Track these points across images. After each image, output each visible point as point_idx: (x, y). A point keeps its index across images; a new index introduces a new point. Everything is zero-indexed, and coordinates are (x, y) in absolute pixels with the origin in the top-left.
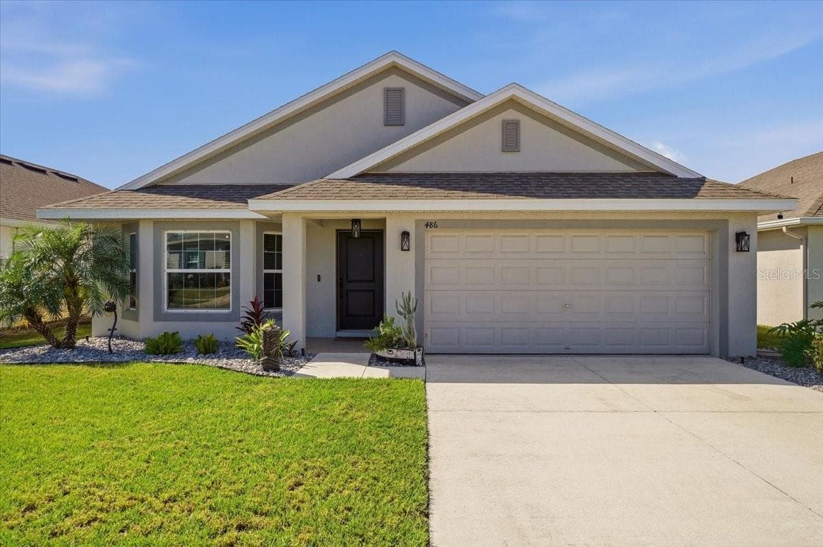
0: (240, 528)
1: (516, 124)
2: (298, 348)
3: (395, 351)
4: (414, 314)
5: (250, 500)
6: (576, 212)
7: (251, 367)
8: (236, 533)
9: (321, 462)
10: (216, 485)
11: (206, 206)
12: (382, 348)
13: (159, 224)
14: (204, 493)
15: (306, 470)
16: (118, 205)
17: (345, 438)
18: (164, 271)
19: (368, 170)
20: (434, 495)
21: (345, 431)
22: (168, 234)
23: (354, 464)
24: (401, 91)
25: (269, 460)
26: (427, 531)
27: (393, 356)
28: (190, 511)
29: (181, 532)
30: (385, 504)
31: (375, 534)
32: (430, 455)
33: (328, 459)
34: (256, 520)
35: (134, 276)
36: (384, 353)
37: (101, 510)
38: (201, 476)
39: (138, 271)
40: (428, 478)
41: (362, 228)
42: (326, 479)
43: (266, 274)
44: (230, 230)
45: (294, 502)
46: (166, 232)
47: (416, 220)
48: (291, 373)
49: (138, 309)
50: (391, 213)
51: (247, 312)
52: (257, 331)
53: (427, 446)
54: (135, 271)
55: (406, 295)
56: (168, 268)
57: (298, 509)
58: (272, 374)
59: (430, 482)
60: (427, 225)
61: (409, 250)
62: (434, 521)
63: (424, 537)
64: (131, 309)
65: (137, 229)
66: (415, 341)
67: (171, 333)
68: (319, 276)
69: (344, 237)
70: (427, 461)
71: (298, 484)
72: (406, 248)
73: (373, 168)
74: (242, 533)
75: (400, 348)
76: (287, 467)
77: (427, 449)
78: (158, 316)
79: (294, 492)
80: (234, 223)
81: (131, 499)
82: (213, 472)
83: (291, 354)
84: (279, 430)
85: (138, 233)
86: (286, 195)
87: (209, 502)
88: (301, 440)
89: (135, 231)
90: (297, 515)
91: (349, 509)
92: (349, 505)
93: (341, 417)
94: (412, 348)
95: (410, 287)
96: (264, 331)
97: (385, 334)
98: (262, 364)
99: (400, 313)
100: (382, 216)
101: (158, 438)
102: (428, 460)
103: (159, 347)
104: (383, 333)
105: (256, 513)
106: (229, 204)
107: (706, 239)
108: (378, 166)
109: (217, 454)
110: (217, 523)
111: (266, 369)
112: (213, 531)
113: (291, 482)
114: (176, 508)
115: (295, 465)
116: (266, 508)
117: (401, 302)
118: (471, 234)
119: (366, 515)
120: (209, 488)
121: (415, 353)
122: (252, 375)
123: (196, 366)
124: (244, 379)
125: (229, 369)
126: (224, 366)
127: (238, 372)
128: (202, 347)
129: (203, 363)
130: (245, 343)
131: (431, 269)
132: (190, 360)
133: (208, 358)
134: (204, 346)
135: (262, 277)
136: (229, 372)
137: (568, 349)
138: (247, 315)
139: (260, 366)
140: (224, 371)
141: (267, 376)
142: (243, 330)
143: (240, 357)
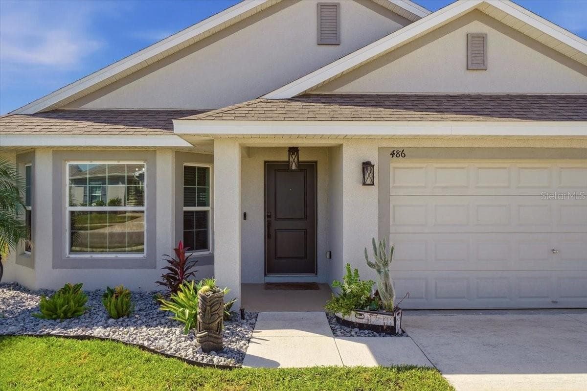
1: (481, 38)
2: (237, 308)
3: (367, 315)
7: (183, 345)
11: (116, 132)
12: (348, 310)
13: (60, 153)
16: (9, 130)
18: (66, 208)
19: (311, 89)
22: (69, 165)
24: (337, 6)
27: (364, 321)
35: (29, 214)
36: (352, 317)
39: (33, 208)
41: (301, 159)
43: (185, 212)
44: (145, 161)
46: (68, 163)
47: (379, 148)
49: (34, 255)
50: (349, 138)
51: (169, 261)
52: (187, 290)
54: (30, 208)
56: (71, 205)
58: (217, 359)
60: (392, 154)
61: (372, 185)
64: (27, 252)
65: (33, 160)
66: (393, 302)
67: (73, 285)
68: (244, 213)
69: (273, 170)
72: (369, 182)
73: (317, 87)
75: (373, 311)
78: (59, 262)
80: (149, 153)
83: (230, 317)
85: (34, 164)
86: (220, 115)
89: (30, 162)
94: (389, 312)
96: (203, 297)
97: (351, 292)
98: (200, 342)
99: (371, 265)
100: (337, 142)
103: (56, 309)
104: (348, 291)
106: (144, 129)
108: (324, 85)
111: (206, 350)
118: (439, 165)
121: (395, 318)
122: (190, 362)
123: (106, 344)
124: (179, 373)
125: (154, 352)
126: (146, 344)
127: (168, 356)
128: (113, 307)
129: (115, 336)
130: (172, 306)
131: (394, 206)
132: (98, 331)
133: (122, 325)
134: (116, 307)
135: (182, 218)
136: (155, 356)
137: (556, 302)
138: (169, 265)
139: (195, 341)
140: (146, 355)
141: (209, 365)
142: (165, 284)
143: (163, 321)
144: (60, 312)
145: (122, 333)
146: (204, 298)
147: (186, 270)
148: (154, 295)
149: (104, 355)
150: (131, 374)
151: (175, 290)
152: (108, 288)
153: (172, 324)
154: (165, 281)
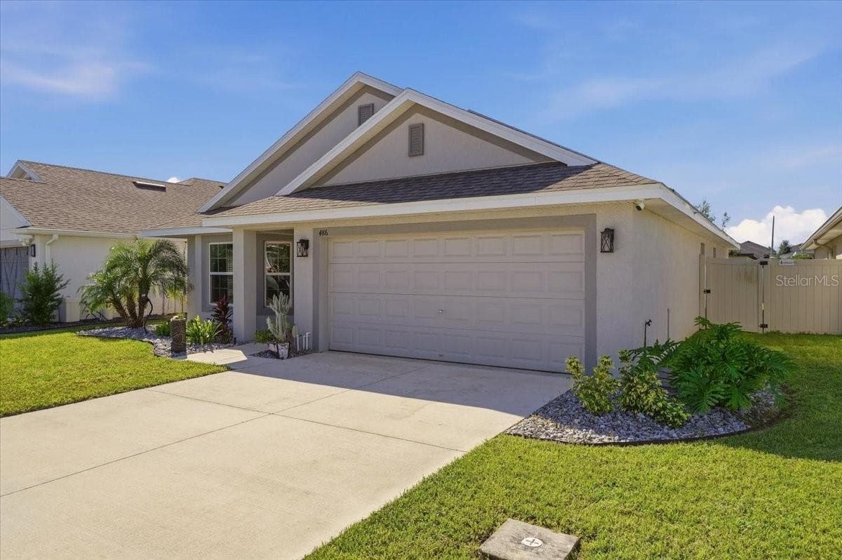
1: (421, 127)
6: (437, 214)
24: (371, 107)
47: (313, 229)
50: (297, 223)
60: (320, 233)
72: (300, 254)
100: (289, 227)
131: (333, 272)
137: (442, 356)
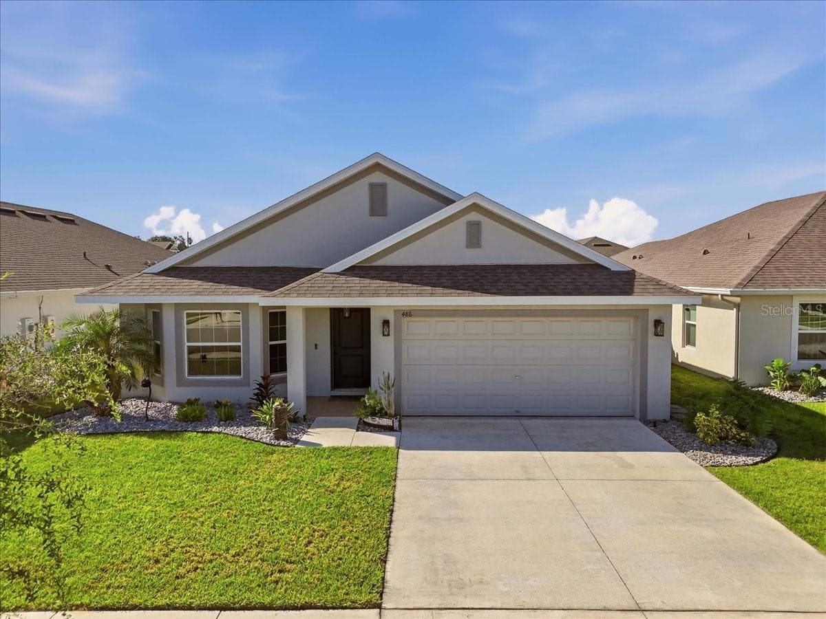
0: (280, 572)
1: (478, 224)
2: (301, 415)
3: (377, 419)
4: (393, 389)
5: (283, 554)
7: (265, 436)
8: (278, 575)
9: (324, 526)
10: (260, 544)
12: (367, 416)
13: (178, 307)
14: (254, 551)
15: (314, 532)
17: (338, 506)
18: (185, 344)
20: (391, 548)
21: (338, 501)
22: (187, 313)
23: (344, 527)
24: (383, 186)
25: (291, 525)
26: (384, 572)
27: (376, 423)
28: (250, 562)
29: (248, 574)
30: (361, 556)
31: (354, 574)
32: (393, 519)
33: (327, 524)
34: (288, 566)
35: (158, 347)
36: (369, 420)
37: (199, 562)
38: (250, 538)
39: (161, 342)
40: (388, 537)
42: (327, 539)
43: (270, 345)
44: (240, 310)
45: (309, 554)
46: (185, 312)
47: (395, 311)
48: (297, 441)
49: (163, 377)
50: (375, 307)
51: (258, 385)
53: (392, 511)
54: (159, 342)
55: (386, 374)
56: (188, 342)
57: (311, 559)
58: (282, 443)
59: (391, 539)
60: (403, 314)
61: (389, 335)
62: (389, 566)
63: (382, 575)
65: (159, 308)
66: (392, 411)
67: (193, 399)
68: (316, 345)
70: (390, 524)
71: (310, 542)
72: (386, 333)
73: (360, 262)
74: (282, 575)
75: (381, 417)
76: (302, 530)
77: (391, 515)
78: (181, 382)
79: (308, 548)
80: (244, 305)
81: (213, 554)
82: (257, 535)
83: (295, 420)
84: (294, 500)
87: (260, 556)
88: (309, 509)
89: (157, 309)
90: (311, 563)
91: (340, 559)
92: (340, 556)
93: (335, 487)
94: (390, 417)
95: (390, 368)
97: (370, 405)
98: (275, 434)
99: (381, 388)
100: (367, 307)
101: (215, 508)
102: (391, 522)
103: (187, 416)
104: (368, 404)
105: (287, 562)
107: (632, 324)
108: (365, 260)
109: (257, 521)
110: (267, 568)
111: (277, 438)
112: (266, 574)
113: (305, 541)
114: (241, 560)
115: (307, 529)
116: (293, 559)
117: (382, 380)
118: (438, 320)
119: (350, 563)
120: (257, 546)
121: (393, 421)
122: (267, 444)
123: (222, 435)
124: (262, 449)
125: (248, 439)
126: (244, 435)
127: (256, 441)
128: (223, 415)
129: (226, 431)
130: (259, 414)
131: (408, 347)
132: (215, 429)
133: (229, 425)
134: (225, 414)
135: (268, 349)
136: (249, 441)
137: (518, 412)
138: (258, 387)
139: (272, 434)
140: (245, 441)
141: (279, 445)
142: (256, 399)
143: (254, 423)
144: (190, 418)
145: (228, 430)
146: (276, 409)
147: (270, 389)
148: (249, 406)
149: (221, 441)
150: (237, 449)
151: (262, 404)
152: (217, 402)
153: (259, 424)
154: (255, 397)
